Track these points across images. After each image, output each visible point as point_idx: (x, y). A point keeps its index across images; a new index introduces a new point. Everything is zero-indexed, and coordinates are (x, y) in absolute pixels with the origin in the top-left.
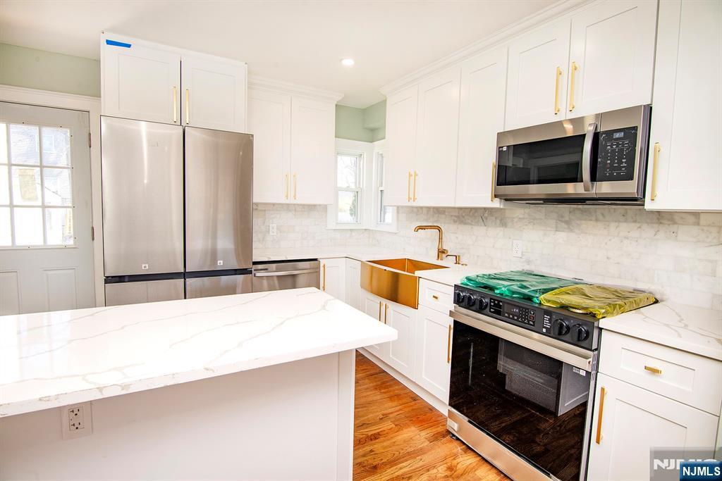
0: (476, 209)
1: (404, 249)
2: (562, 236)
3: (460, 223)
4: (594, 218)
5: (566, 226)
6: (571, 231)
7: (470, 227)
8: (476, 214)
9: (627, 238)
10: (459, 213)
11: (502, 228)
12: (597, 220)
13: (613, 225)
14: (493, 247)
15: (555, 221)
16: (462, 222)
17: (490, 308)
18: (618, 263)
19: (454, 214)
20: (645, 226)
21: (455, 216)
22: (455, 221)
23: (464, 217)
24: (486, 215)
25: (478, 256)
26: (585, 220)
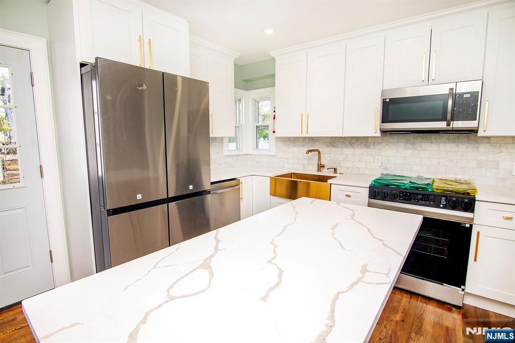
0: (345, 138)
1: (283, 166)
2: (409, 152)
3: (332, 147)
4: (429, 141)
5: (412, 146)
6: (416, 149)
7: (341, 149)
8: (345, 141)
9: (450, 151)
10: (331, 140)
11: (366, 149)
12: (431, 142)
13: (442, 146)
14: (360, 161)
15: (404, 144)
16: (334, 146)
17: (400, 198)
18: (445, 166)
19: (327, 141)
20: (460, 145)
21: (328, 142)
22: (327, 146)
23: (335, 143)
24: (353, 141)
25: (348, 168)
26: (425, 142)
